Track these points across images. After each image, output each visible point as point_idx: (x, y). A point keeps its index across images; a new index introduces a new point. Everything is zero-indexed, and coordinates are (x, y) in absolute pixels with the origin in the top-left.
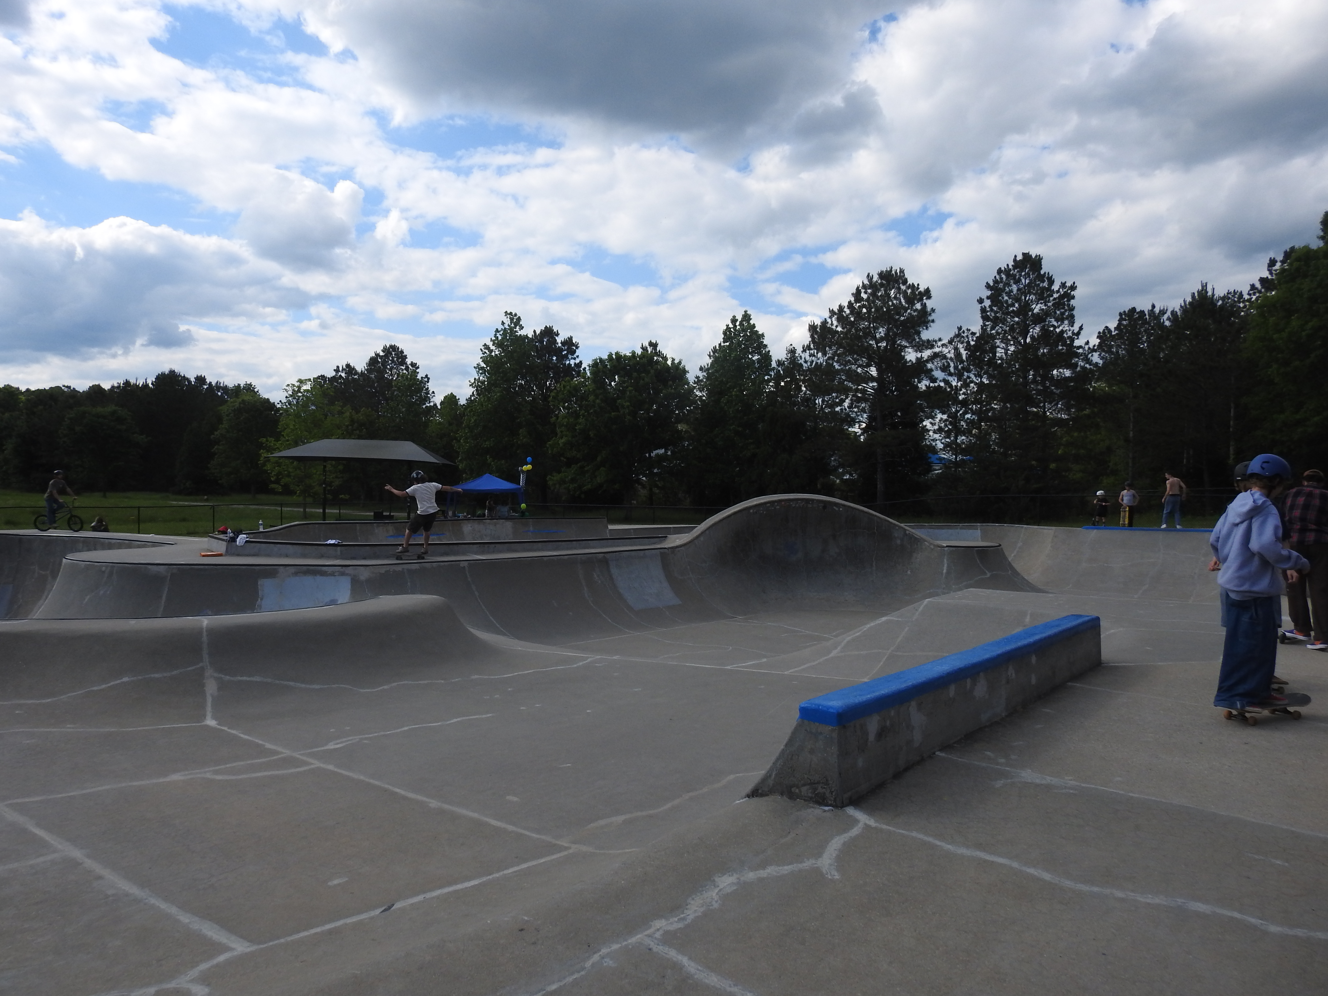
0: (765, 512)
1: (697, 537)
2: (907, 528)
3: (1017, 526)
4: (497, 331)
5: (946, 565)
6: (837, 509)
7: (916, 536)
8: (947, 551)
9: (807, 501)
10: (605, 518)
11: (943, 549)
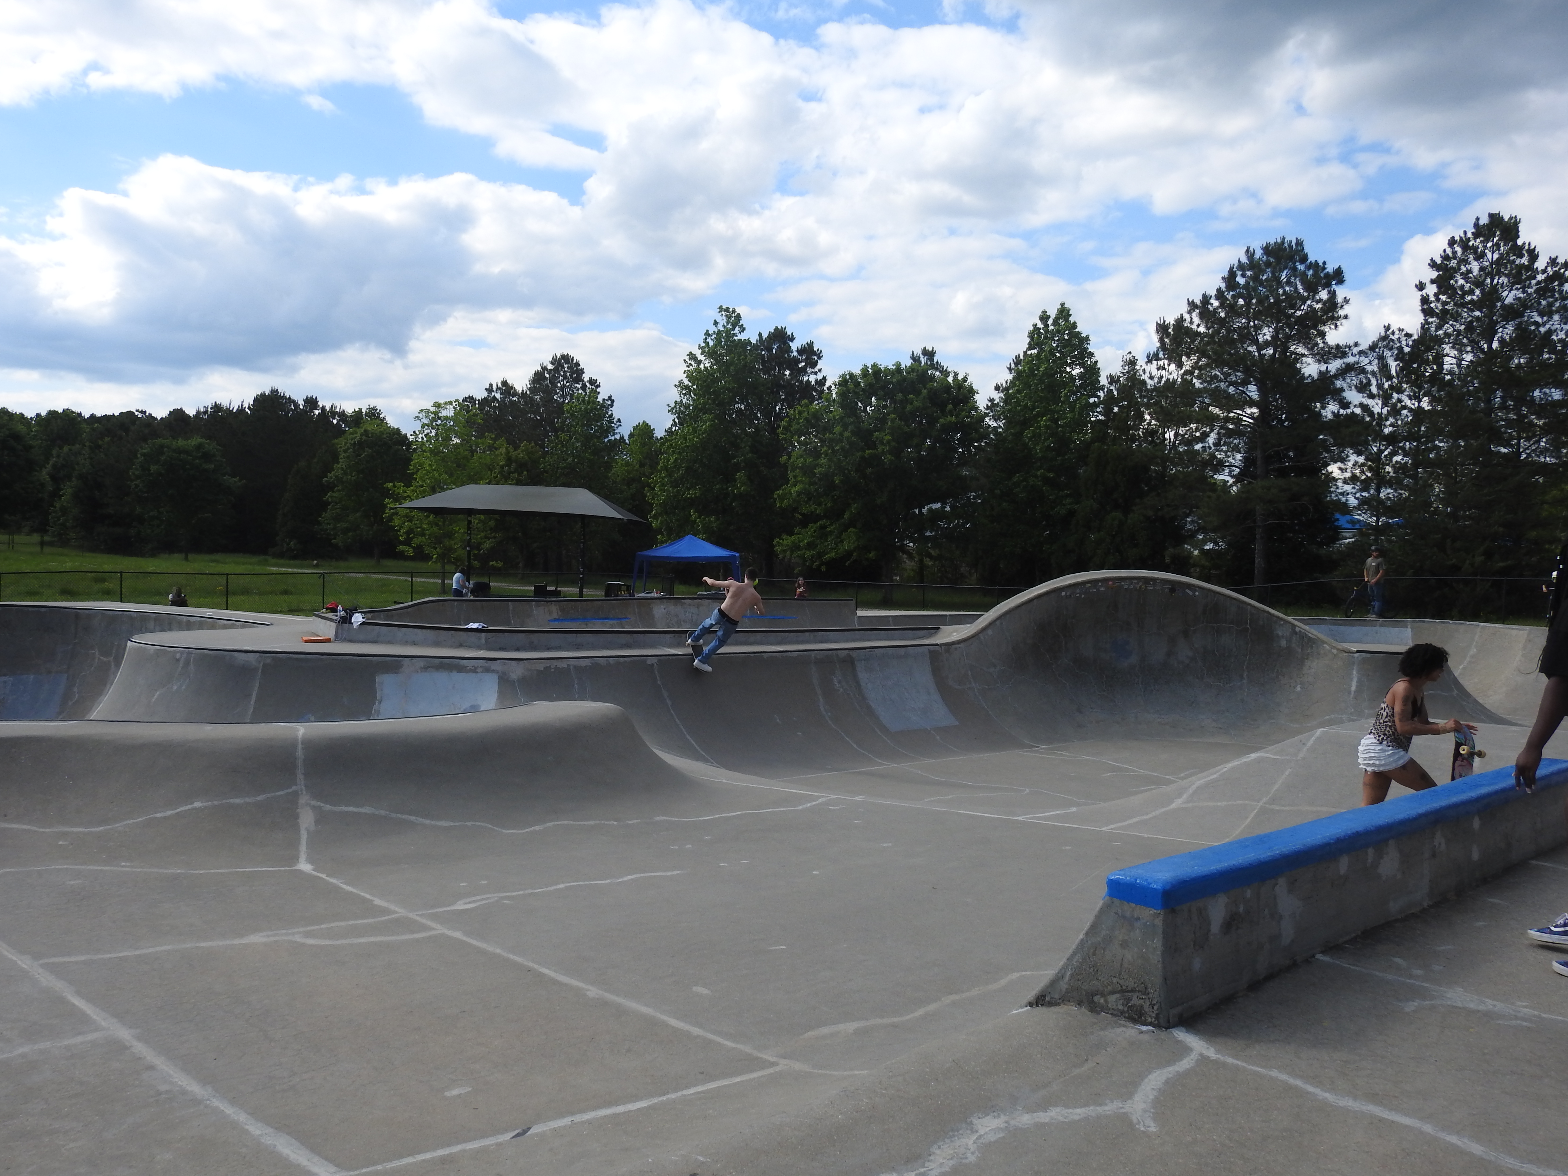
0: (1083, 596)
1: (984, 630)
2: (1296, 623)
3: (1469, 624)
4: (707, 334)
5: (1355, 680)
6: (1191, 593)
7: (1310, 635)
8: (1358, 657)
9: (1146, 580)
10: (852, 600)
11: (1352, 655)
